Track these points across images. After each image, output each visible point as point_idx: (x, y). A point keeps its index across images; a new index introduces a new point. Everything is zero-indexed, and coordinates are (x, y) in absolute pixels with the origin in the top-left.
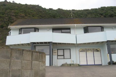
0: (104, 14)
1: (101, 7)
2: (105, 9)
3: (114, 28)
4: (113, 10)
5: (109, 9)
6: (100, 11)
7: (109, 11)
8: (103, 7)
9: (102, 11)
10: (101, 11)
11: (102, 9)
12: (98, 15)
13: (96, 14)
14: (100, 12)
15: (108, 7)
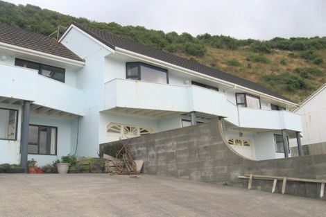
0: (30, 26)
1: (29, 6)
2: (37, 14)
4: (57, 22)
5: (48, 16)
6: (22, 14)
7: (44, 23)
8: (33, 7)
9: (25, 14)
10: (24, 16)
11: (30, 12)
12: (13, 23)
13: (5, 19)
14: (21, 17)
15: (46, 11)
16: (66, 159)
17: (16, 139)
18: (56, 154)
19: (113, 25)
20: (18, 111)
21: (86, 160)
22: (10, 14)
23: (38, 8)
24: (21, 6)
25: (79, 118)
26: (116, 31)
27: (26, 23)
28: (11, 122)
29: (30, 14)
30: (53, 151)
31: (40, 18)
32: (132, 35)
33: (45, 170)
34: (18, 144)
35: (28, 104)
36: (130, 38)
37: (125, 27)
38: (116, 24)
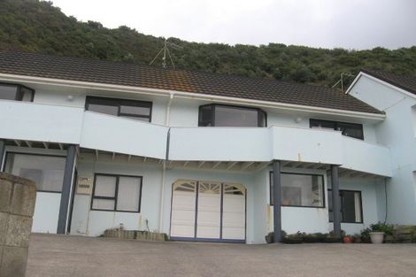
0: (277, 69)
1: (271, 45)
2: (284, 53)
3: (299, 119)
4: (306, 58)
5: (297, 53)
6: (266, 56)
7: (293, 63)
8: (277, 45)
9: (270, 56)
10: (269, 58)
12: (258, 68)
13: (249, 65)
14: (265, 60)
16: (376, 228)
17: (324, 207)
18: (362, 222)
19: (378, 51)
20: (323, 176)
21: (407, 229)
22: (254, 59)
23: (283, 46)
24: (263, 46)
25: (386, 179)
26: (385, 58)
27: (272, 66)
28: (315, 188)
29: (275, 55)
30: (358, 219)
31: (288, 56)
32: (408, 60)
33: (354, 240)
34: (326, 211)
35: (335, 169)
36: (405, 64)
37: (394, 51)
38: (383, 49)
